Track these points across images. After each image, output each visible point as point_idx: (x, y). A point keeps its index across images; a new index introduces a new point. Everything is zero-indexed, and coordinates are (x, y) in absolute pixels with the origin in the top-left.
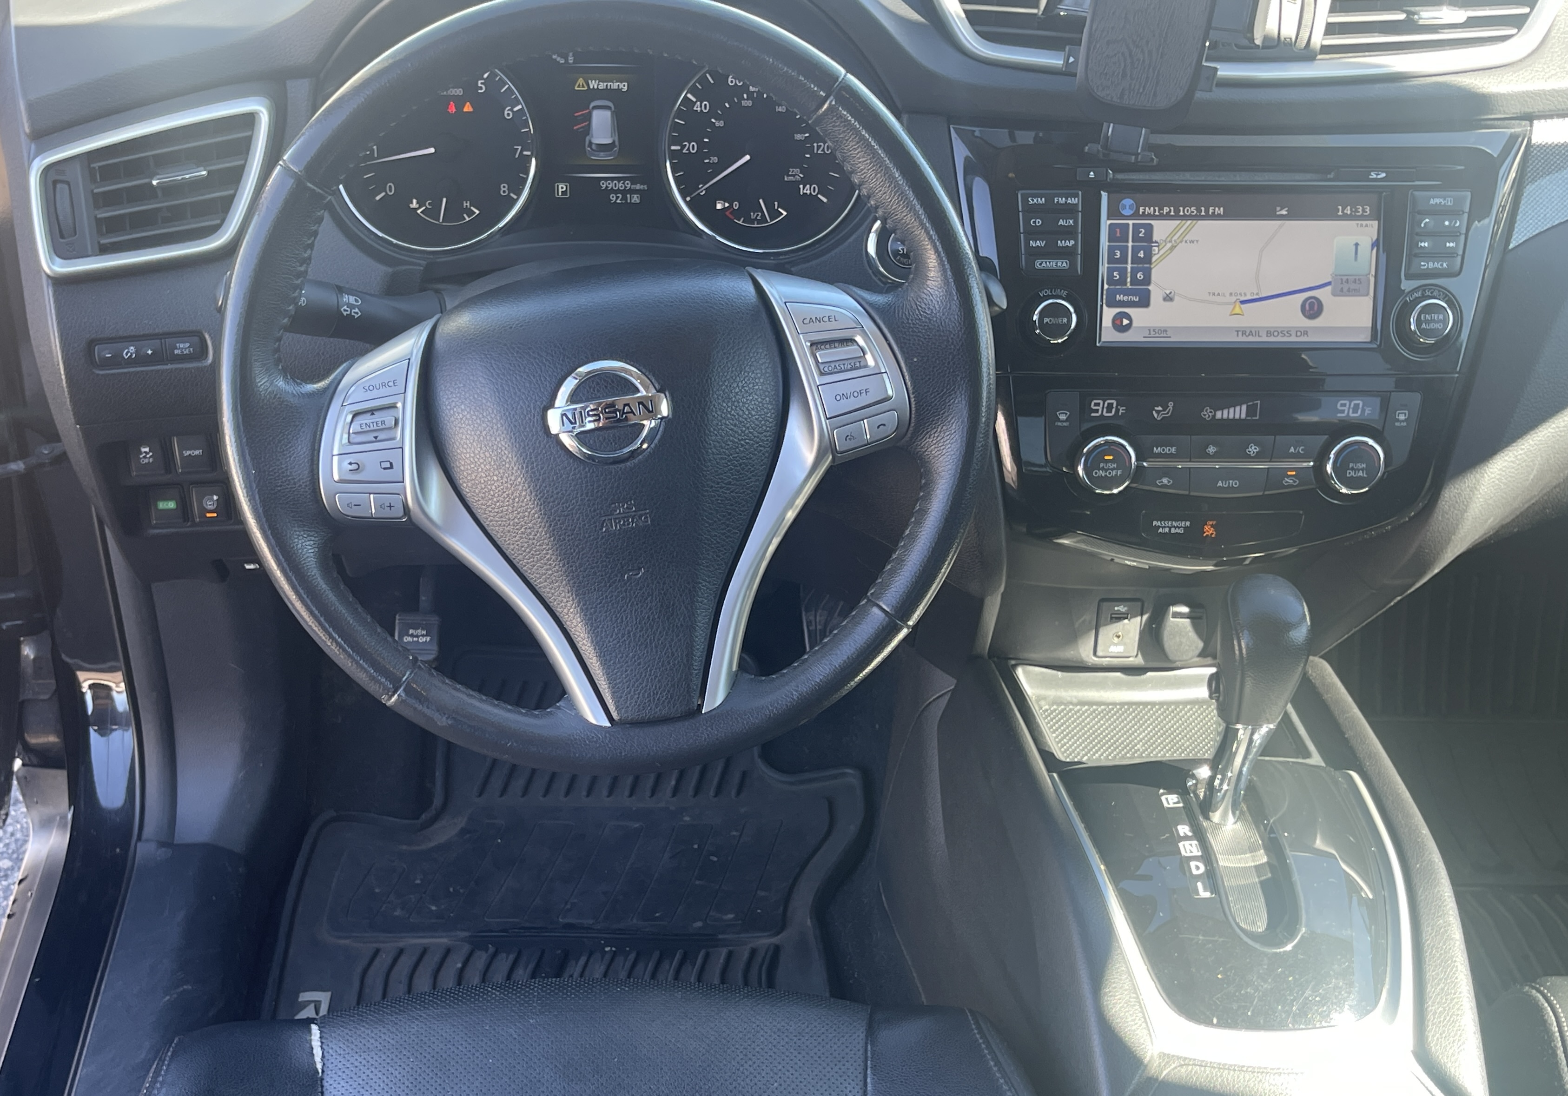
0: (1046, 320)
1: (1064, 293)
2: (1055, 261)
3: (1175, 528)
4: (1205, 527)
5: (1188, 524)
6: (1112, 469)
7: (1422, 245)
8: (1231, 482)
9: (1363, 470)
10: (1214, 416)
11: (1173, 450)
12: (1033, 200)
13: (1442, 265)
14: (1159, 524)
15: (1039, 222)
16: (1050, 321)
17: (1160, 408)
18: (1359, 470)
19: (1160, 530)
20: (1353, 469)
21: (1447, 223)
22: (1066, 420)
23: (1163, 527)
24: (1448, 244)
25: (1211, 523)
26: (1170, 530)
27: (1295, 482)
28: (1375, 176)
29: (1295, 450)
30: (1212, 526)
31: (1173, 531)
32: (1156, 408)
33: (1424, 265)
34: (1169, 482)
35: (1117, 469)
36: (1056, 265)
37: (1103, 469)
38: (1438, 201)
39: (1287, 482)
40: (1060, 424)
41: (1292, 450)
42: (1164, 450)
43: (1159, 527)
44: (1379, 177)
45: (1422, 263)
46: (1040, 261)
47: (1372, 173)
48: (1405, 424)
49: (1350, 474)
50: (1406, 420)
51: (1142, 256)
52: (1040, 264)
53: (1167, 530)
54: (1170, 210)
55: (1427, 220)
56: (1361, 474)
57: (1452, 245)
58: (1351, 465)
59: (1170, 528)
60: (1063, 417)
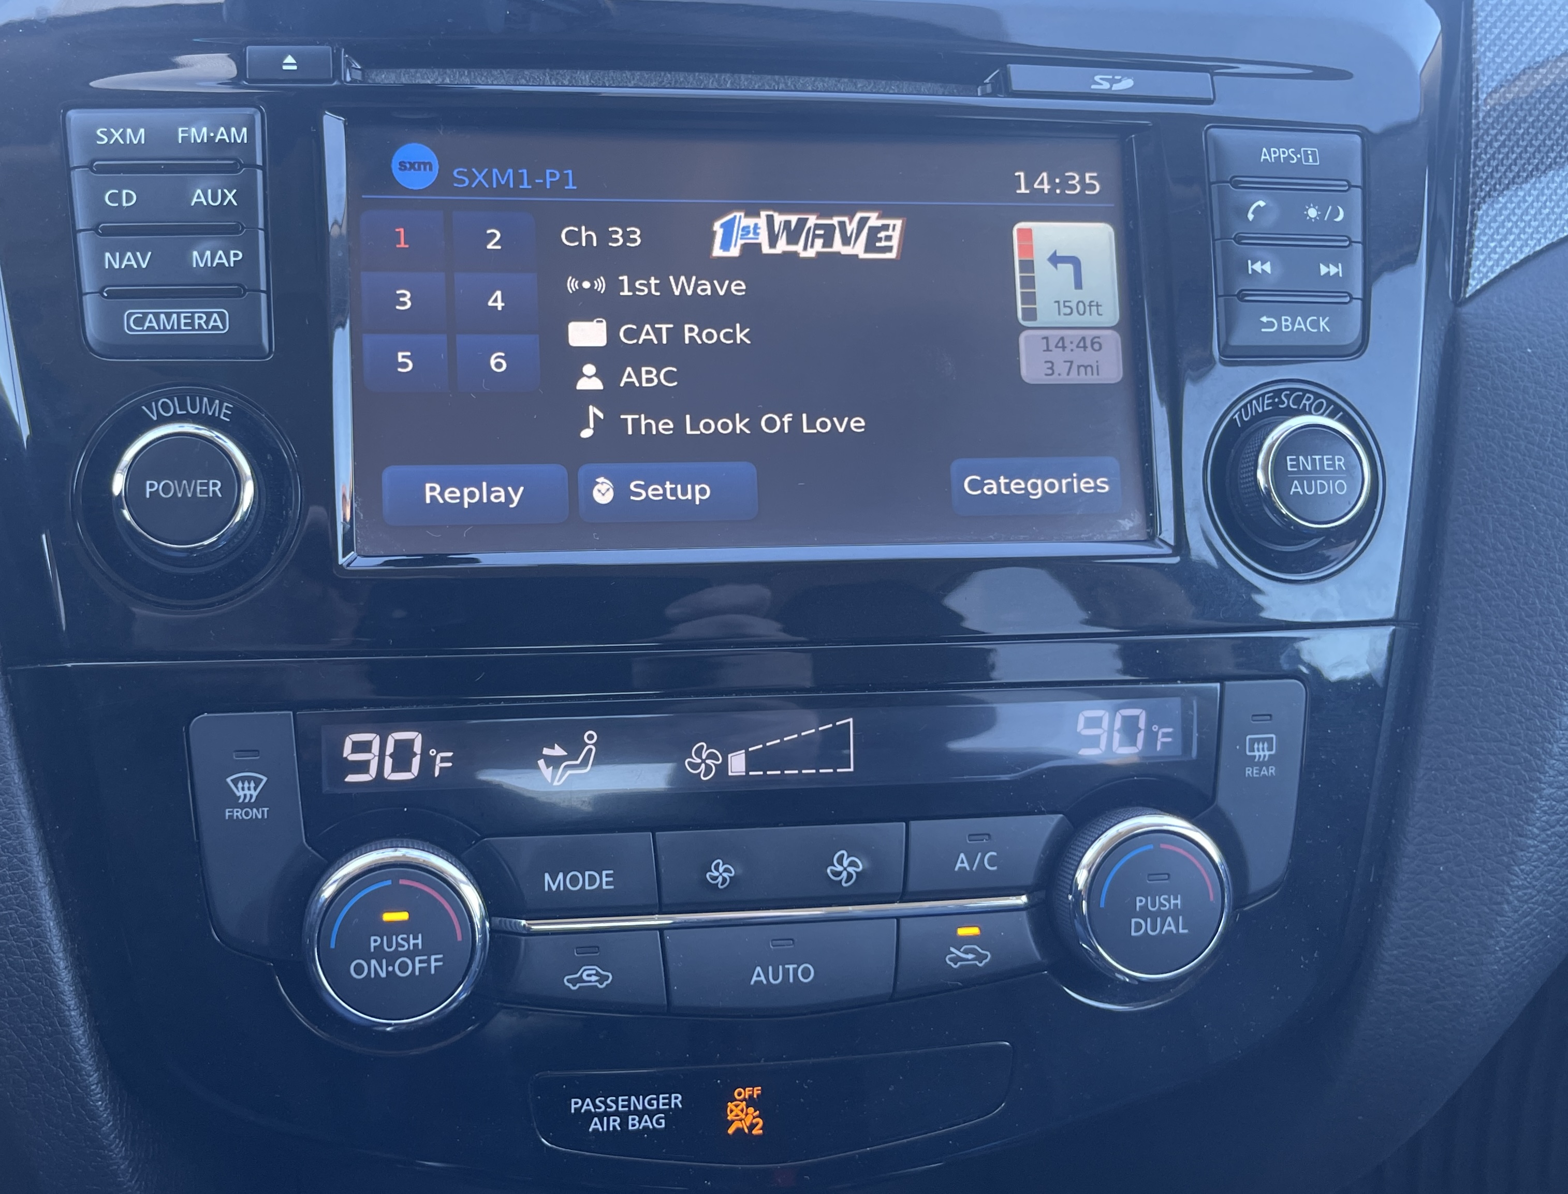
0: (154, 487)
1: (221, 409)
3: (640, 1114)
4: (730, 1105)
5: (677, 1100)
6: (412, 951)
7: (1258, 267)
8: (791, 967)
9: (1174, 913)
10: (723, 768)
11: (604, 880)
12: (109, 136)
13: (1315, 324)
14: (588, 1105)
15: (130, 199)
16: (169, 488)
17: (558, 751)
18: (1164, 915)
19: (595, 1125)
20: (1145, 913)
21: (1312, 213)
22: (260, 802)
23: (601, 1116)
24: (1323, 270)
25: (747, 1092)
26: (624, 1123)
27: (981, 958)
28: (1106, 86)
29: (971, 864)
30: (750, 1102)
31: (634, 1124)
32: (546, 751)
33: (1271, 325)
34: (603, 979)
35: (428, 948)
37: (379, 954)
38: (1282, 153)
39: (956, 960)
40: (238, 813)
41: (962, 863)
42: (574, 881)
43: (589, 1116)
44: (1117, 87)
45: (1264, 319)
47: (1097, 78)
48: (1272, 770)
49: (1140, 928)
50: (1272, 760)
53: (615, 1123)
55: (1262, 203)
56: (1170, 926)
57: (1333, 270)
58: (1140, 902)
59: (624, 1117)
60: (246, 792)
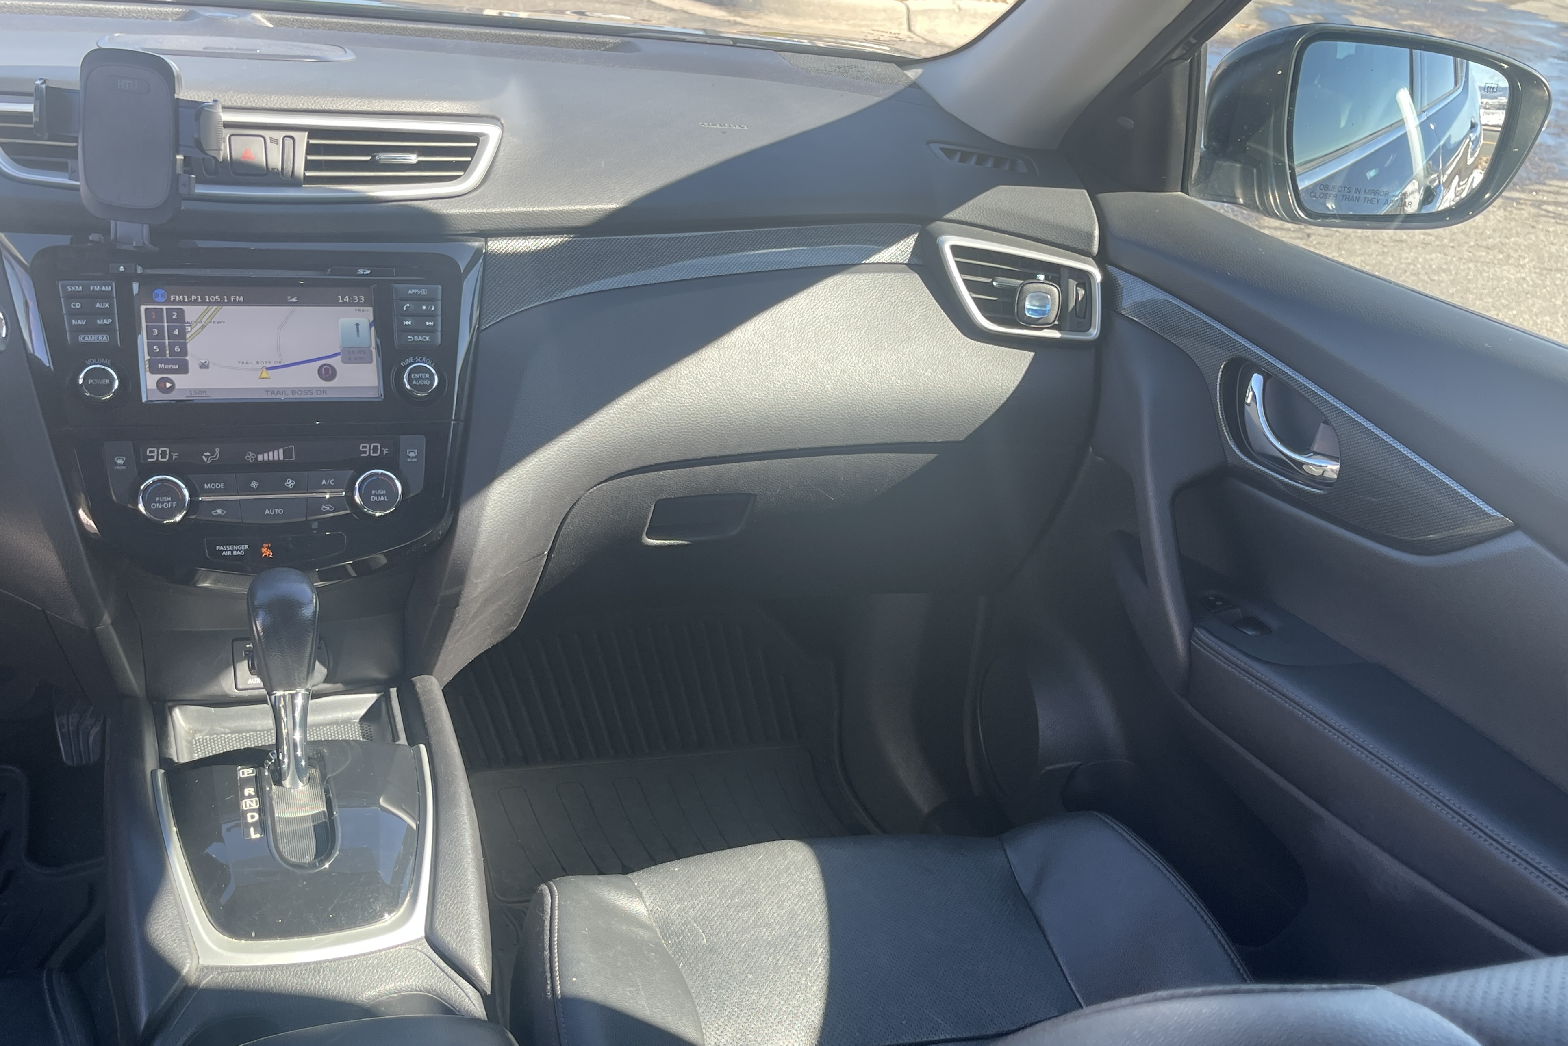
0: (90, 382)
1: (108, 362)
2: (97, 336)
3: (237, 551)
4: (263, 549)
5: (247, 547)
6: (168, 502)
7: (407, 323)
8: (276, 510)
9: (383, 495)
10: (256, 459)
11: (222, 486)
12: (71, 288)
13: (425, 338)
14: (221, 548)
15: (78, 305)
16: (94, 382)
17: (208, 454)
18: (381, 496)
19: (224, 553)
20: (375, 495)
21: (424, 307)
22: (124, 464)
23: (226, 551)
24: (427, 323)
25: (267, 545)
26: (232, 553)
27: (331, 508)
28: (362, 273)
29: (327, 482)
30: (268, 548)
31: (235, 553)
32: (205, 454)
33: (411, 339)
34: (223, 512)
35: (172, 501)
36: (98, 339)
37: (159, 502)
38: (415, 291)
39: (324, 509)
40: (118, 467)
41: (324, 482)
42: (213, 486)
43: (222, 551)
44: (365, 273)
45: (409, 337)
46: (83, 336)
47: (359, 270)
48: (416, 460)
49: (374, 499)
50: (415, 457)
51: (177, 333)
52: (83, 339)
53: (229, 553)
54: (197, 298)
55: (408, 305)
56: (382, 498)
57: (430, 323)
58: (373, 492)
59: (232, 551)
60: (120, 462)
